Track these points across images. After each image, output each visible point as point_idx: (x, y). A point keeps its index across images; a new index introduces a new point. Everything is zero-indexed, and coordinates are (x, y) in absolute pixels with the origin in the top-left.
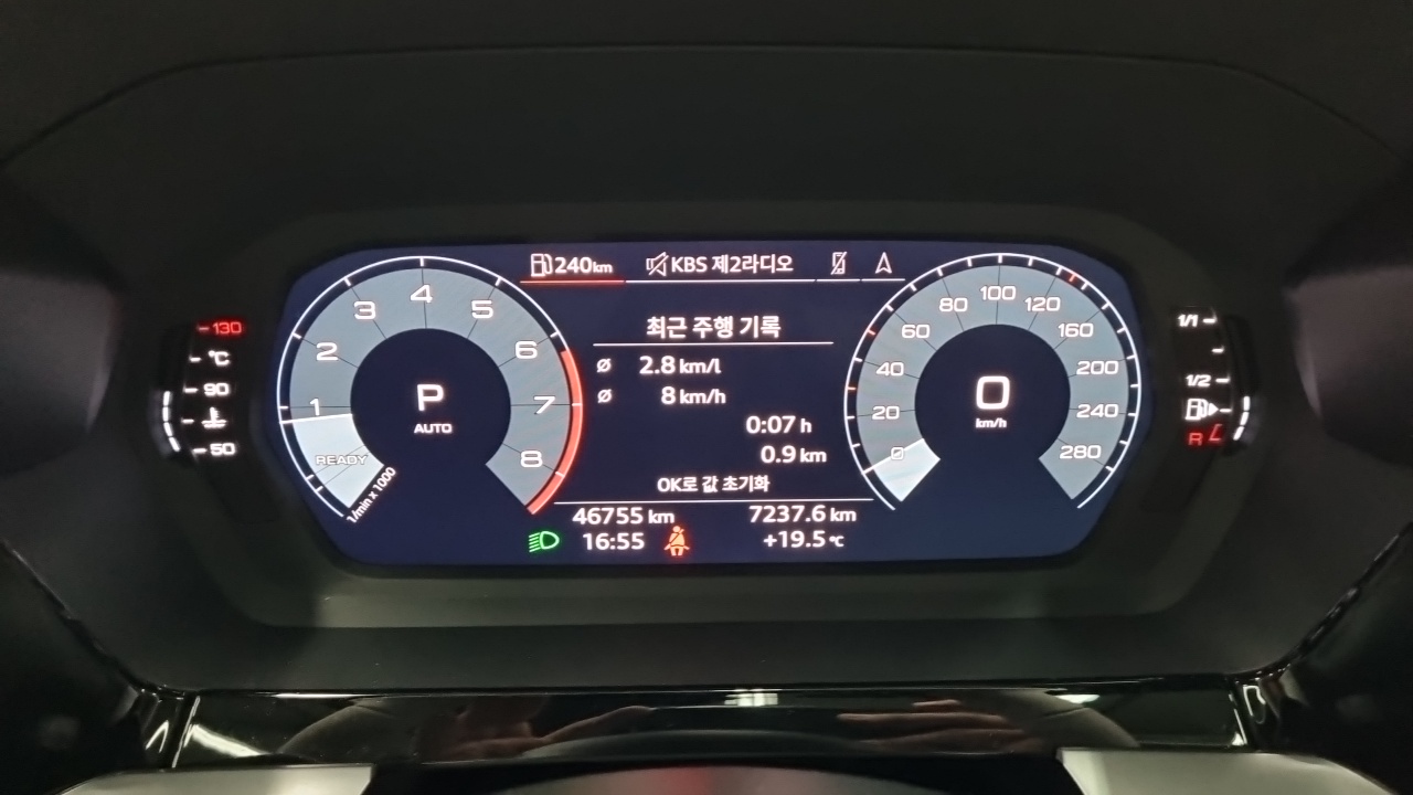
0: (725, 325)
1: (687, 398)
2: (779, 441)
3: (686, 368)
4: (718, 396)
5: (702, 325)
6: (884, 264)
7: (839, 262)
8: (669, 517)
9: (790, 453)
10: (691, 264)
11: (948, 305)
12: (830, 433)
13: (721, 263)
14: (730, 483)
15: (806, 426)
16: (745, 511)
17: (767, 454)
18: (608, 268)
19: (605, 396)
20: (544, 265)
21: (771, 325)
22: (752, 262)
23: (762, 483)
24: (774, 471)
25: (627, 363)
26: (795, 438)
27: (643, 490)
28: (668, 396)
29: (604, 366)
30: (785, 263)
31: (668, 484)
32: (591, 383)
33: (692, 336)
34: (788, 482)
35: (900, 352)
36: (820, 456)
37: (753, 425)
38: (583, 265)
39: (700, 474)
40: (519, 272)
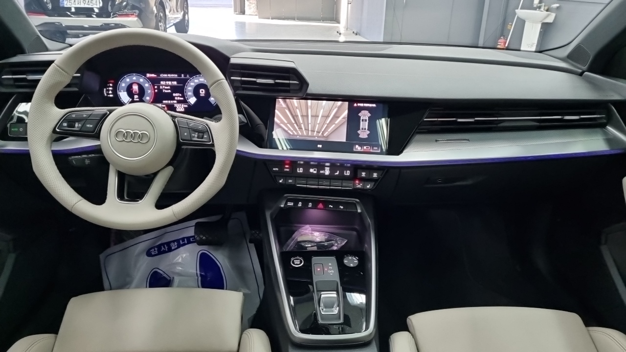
0: (170, 83)
1: (166, 91)
2: (177, 97)
3: (166, 88)
4: (169, 91)
5: (167, 82)
6: (188, 76)
7: (183, 75)
8: (164, 106)
9: (179, 98)
10: (165, 75)
11: (196, 81)
12: (183, 96)
13: (169, 75)
14: (172, 102)
15: (180, 95)
16: (174, 105)
17: (176, 98)
18: (156, 76)
19: (156, 91)
20: (148, 75)
21: (175, 83)
22: (173, 75)
23: (175, 102)
24: (177, 100)
25: (159, 87)
26: (179, 96)
27: (161, 102)
28: (164, 90)
29: (156, 87)
30: (176, 75)
31: (164, 102)
32: (155, 89)
33: (166, 84)
34: (179, 102)
35: (191, 86)
36: (182, 99)
37: (174, 95)
38: (153, 75)
39: (168, 100)
40: (145, 76)
